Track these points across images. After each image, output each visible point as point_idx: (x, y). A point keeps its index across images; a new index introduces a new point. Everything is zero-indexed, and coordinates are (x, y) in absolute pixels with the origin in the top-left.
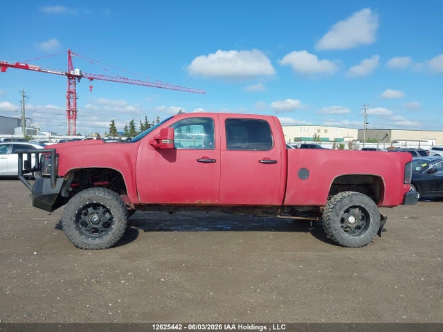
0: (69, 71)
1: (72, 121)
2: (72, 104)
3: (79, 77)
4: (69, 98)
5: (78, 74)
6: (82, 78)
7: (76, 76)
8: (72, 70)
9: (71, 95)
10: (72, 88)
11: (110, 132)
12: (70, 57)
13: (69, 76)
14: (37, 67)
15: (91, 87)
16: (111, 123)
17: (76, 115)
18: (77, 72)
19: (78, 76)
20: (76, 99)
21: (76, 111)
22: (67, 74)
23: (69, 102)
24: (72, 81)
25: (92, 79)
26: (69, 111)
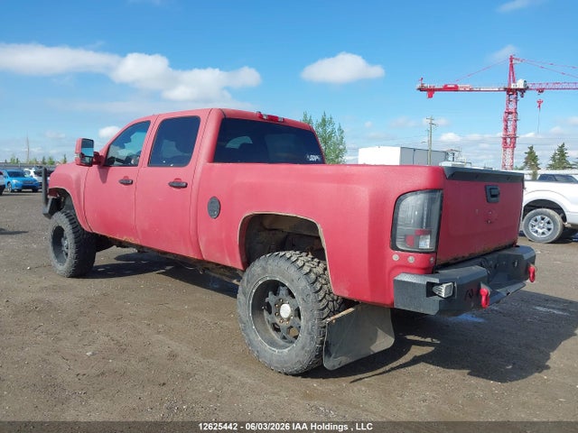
0: (510, 84)
1: (509, 150)
2: (510, 129)
3: (523, 91)
4: (506, 121)
5: (522, 87)
6: (527, 91)
7: (517, 90)
8: (514, 82)
9: (510, 116)
10: (511, 107)
11: (526, 163)
12: (512, 66)
13: (509, 91)
14: (468, 86)
15: (540, 102)
16: (529, 150)
17: (515, 143)
18: (520, 84)
19: (520, 90)
20: (516, 121)
21: (515, 138)
22: (505, 89)
23: (507, 126)
24: (512, 97)
25: (541, 91)
26: (505, 139)
